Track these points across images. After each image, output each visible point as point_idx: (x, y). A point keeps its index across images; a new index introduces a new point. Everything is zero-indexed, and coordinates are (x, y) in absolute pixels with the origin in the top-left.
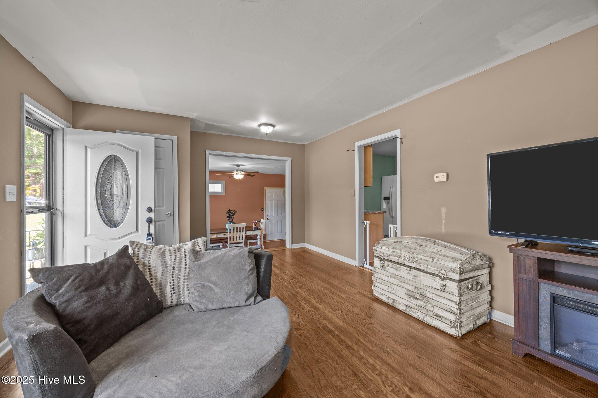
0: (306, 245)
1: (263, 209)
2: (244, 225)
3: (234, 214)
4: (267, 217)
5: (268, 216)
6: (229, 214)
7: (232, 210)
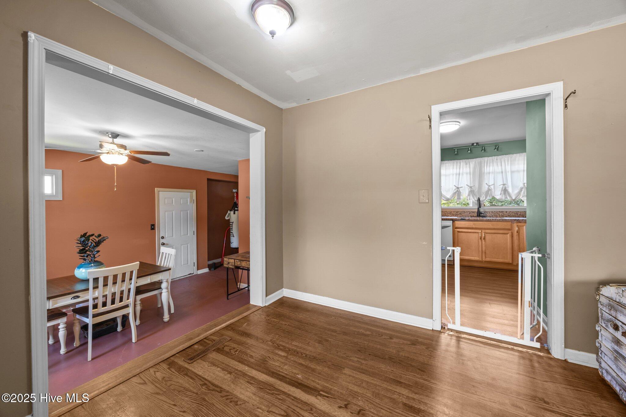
0: (287, 293)
1: (153, 227)
2: (135, 266)
3: (98, 244)
4: (162, 241)
5: (163, 238)
6: (84, 244)
7: (92, 235)
